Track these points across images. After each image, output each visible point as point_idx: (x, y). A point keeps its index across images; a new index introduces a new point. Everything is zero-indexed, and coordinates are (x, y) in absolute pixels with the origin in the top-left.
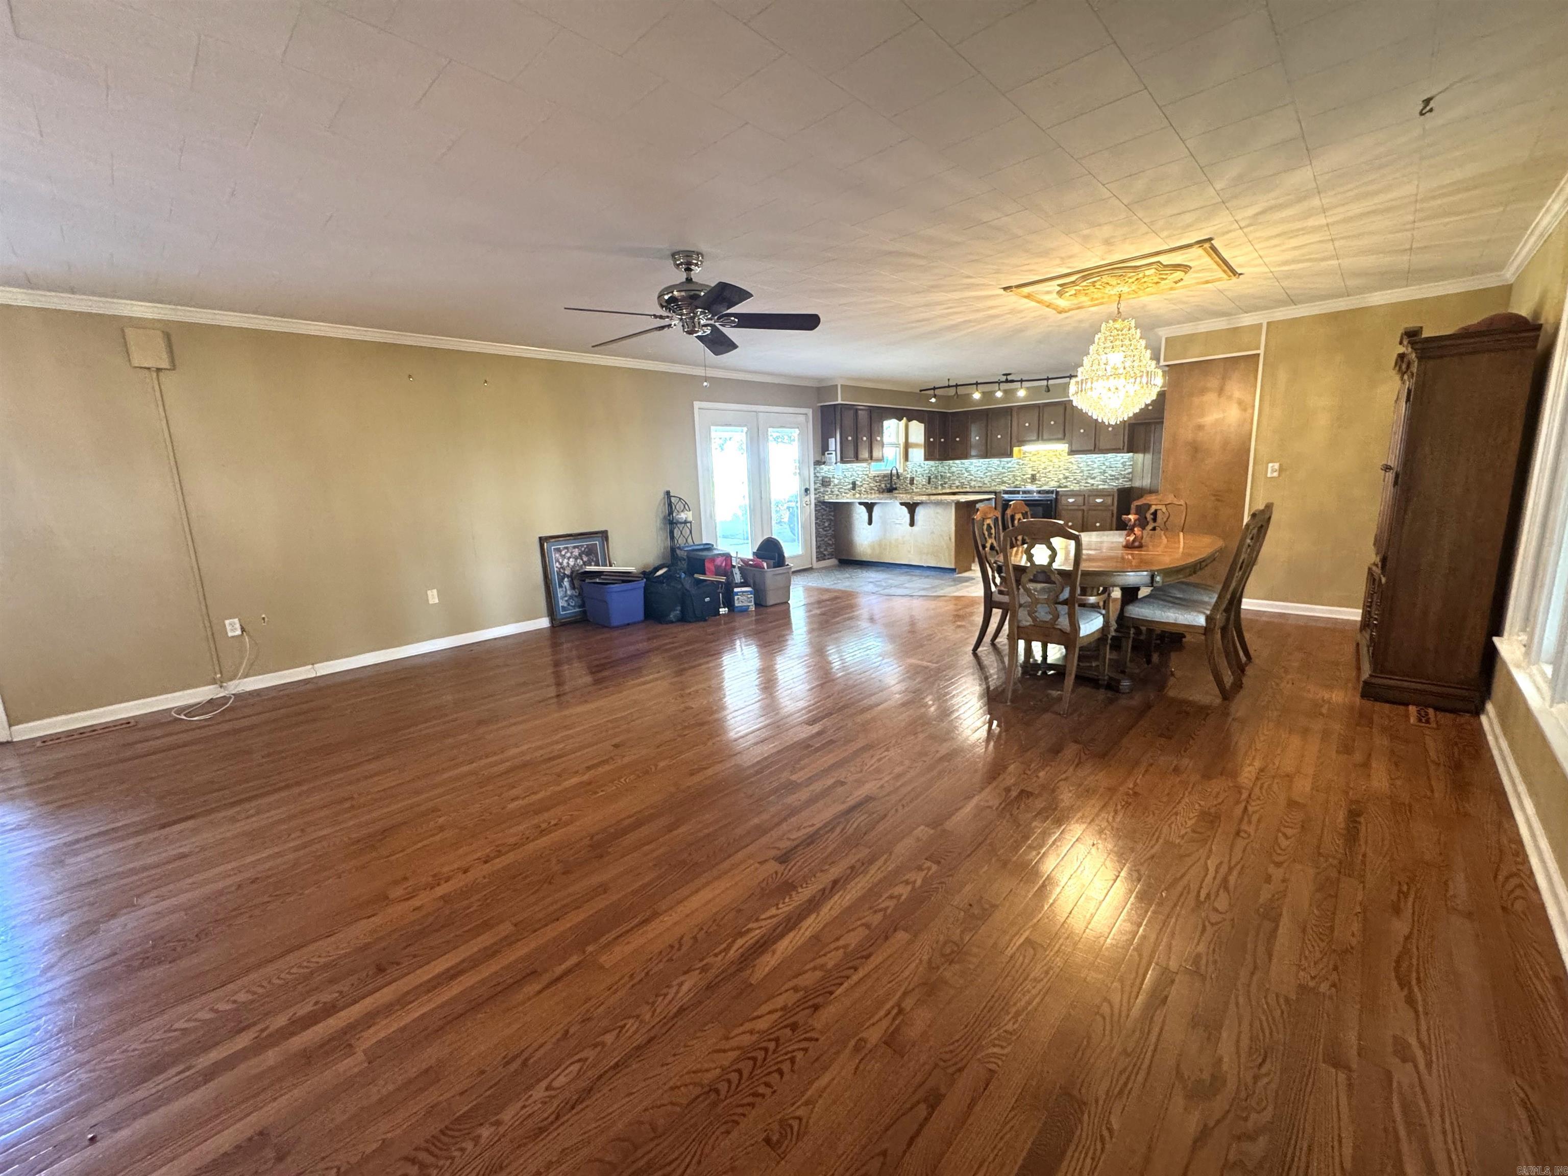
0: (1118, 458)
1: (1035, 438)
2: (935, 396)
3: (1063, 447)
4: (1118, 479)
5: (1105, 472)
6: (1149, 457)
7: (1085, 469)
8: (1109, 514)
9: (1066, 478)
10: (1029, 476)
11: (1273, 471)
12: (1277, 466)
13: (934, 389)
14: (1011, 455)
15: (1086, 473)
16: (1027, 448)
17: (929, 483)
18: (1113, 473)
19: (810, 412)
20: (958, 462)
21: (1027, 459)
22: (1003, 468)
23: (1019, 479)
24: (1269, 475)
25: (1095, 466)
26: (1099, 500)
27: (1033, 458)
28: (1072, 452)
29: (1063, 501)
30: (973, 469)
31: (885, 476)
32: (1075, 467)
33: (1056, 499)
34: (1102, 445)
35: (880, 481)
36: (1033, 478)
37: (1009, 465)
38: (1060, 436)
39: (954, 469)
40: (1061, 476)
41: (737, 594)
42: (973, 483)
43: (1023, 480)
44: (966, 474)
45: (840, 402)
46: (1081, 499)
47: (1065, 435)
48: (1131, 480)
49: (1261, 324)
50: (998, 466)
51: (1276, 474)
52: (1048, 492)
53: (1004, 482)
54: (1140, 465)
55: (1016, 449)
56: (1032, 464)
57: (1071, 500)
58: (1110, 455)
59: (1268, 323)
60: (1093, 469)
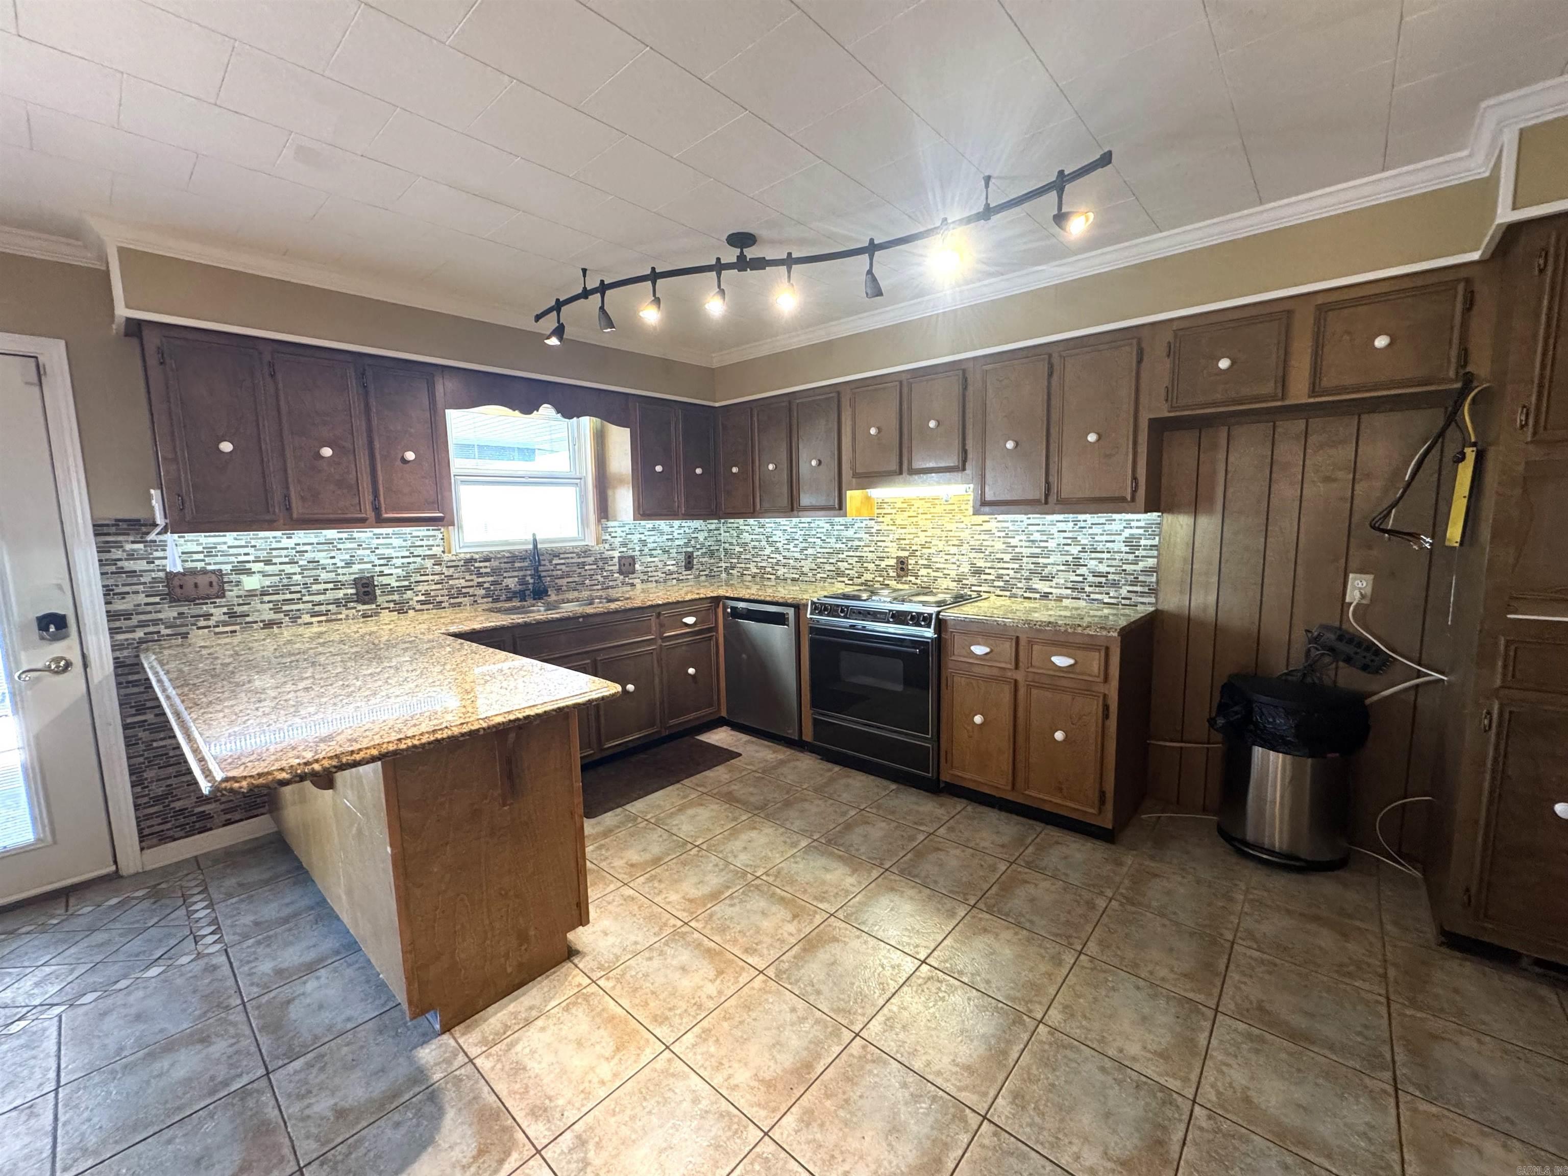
0: (1116, 527)
1: (894, 466)
3: (964, 492)
4: (1115, 585)
5: (1077, 563)
6: (1208, 524)
7: (1026, 551)
8: (1095, 707)
9: (978, 572)
10: (892, 562)
16: (878, 493)
17: (689, 565)
18: (1103, 568)
20: (751, 521)
21: (887, 519)
22: (838, 539)
23: (871, 566)
25: (1052, 545)
26: (1061, 661)
27: (900, 519)
28: (984, 504)
29: (956, 654)
30: (778, 536)
32: (999, 545)
33: (939, 639)
34: (1068, 486)
35: (495, 571)
36: (902, 567)
37: (850, 533)
38: (952, 461)
39: (746, 537)
40: (965, 568)
42: (781, 571)
43: (879, 570)
46: (1007, 648)
47: (964, 461)
48: (1153, 591)
50: (828, 534)
52: (918, 619)
53: (839, 573)
54: (1180, 551)
55: (853, 497)
56: (898, 532)
57: (979, 650)
58: (1091, 517)
60: (1047, 552)
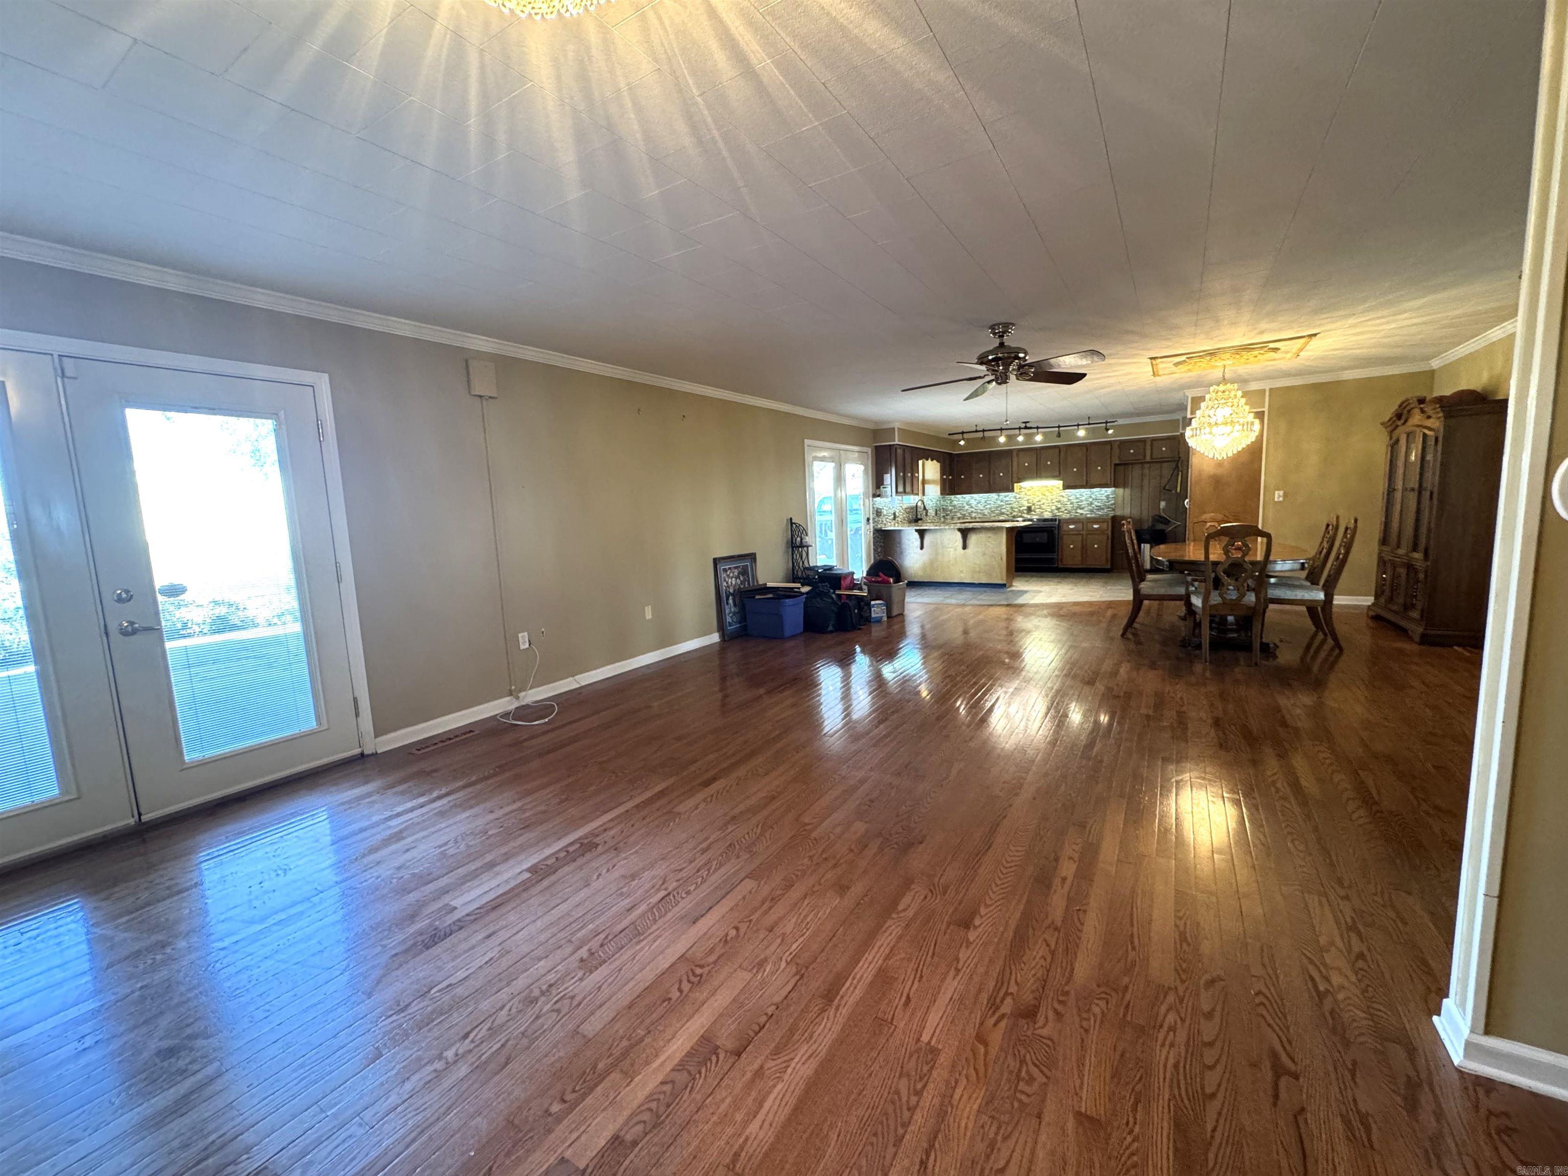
0: (1103, 492)
1: (1034, 476)
2: (963, 439)
3: (1059, 483)
4: (1105, 509)
5: (1091, 503)
6: (1128, 491)
7: (1076, 501)
8: (1105, 537)
9: (1058, 509)
10: (1026, 507)
11: (1279, 496)
12: (1281, 493)
13: (963, 433)
14: (1012, 490)
15: (1075, 505)
16: (1023, 484)
18: (1099, 504)
19: (869, 450)
20: (958, 496)
21: (1025, 493)
22: (1002, 501)
23: (1016, 510)
24: (1276, 499)
25: (1083, 498)
26: (1095, 526)
27: (1028, 493)
28: (1066, 487)
29: (1064, 527)
30: (973, 503)
31: (912, 508)
32: (1066, 500)
33: (1059, 525)
34: (1091, 480)
36: (1029, 509)
37: (1009, 498)
38: (1057, 473)
39: (955, 503)
40: (1054, 508)
41: (874, 605)
42: (974, 515)
43: (1020, 511)
44: (967, 507)
45: (897, 442)
46: (1080, 526)
47: (1060, 474)
48: (1114, 510)
49: (1264, 390)
50: (997, 500)
51: (1281, 499)
52: (1047, 520)
53: (1003, 513)
54: (1120, 499)
55: (1016, 485)
56: (1028, 498)
57: (1072, 527)
58: (1095, 490)
59: (1271, 389)
60: (1082, 501)
